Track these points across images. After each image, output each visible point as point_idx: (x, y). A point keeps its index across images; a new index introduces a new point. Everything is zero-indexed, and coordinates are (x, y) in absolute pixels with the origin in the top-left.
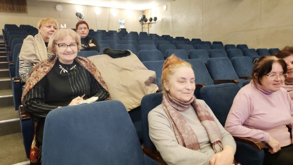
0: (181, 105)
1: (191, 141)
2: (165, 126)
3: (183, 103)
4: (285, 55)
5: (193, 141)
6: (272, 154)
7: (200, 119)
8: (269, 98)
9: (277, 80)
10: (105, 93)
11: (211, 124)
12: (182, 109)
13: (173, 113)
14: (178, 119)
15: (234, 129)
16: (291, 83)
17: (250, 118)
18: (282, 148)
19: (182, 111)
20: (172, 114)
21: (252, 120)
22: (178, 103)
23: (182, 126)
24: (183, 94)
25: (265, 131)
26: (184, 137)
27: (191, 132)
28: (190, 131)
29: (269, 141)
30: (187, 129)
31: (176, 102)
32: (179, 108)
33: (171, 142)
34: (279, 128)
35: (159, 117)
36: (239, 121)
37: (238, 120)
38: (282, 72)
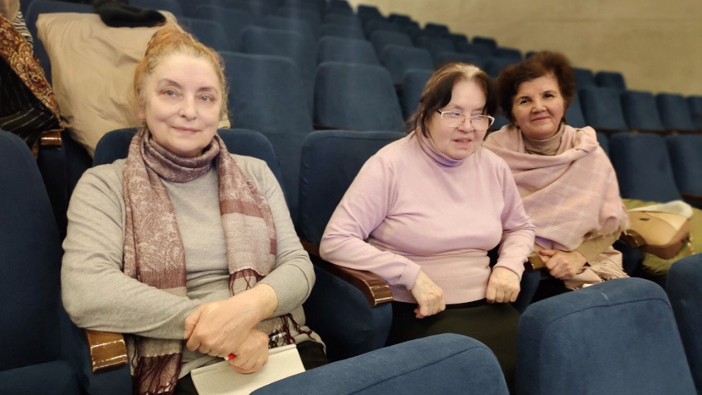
0: (170, 162)
1: (163, 262)
2: (102, 214)
3: (174, 157)
4: (530, 73)
5: (167, 264)
6: (419, 319)
7: (223, 207)
8: (448, 177)
9: (461, 128)
10: (42, 113)
11: (245, 225)
12: (173, 176)
13: (137, 184)
14: (146, 200)
15: (335, 246)
16: (538, 148)
17: (387, 221)
18: (448, 307)
19: (175, 181)
20: (133, 184)
21: (390, 227)
22: (162, 157)
23: (151, 221)
24: (173, 131)
25: (412, 260)
26: (142, 250)
27: (171, 240)
28: (169, 237)
29: (414, 285)
30: (160, 230)
31: (157, 153)
32: (166, 173)
33: (90, 258)
34: (457, 256)
35: (93, 190)
36: (354, 226)
37: (353, 223)
38: (479, 109)
